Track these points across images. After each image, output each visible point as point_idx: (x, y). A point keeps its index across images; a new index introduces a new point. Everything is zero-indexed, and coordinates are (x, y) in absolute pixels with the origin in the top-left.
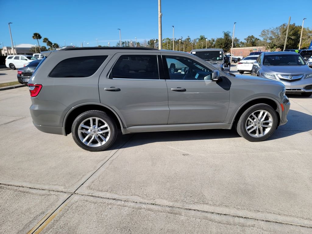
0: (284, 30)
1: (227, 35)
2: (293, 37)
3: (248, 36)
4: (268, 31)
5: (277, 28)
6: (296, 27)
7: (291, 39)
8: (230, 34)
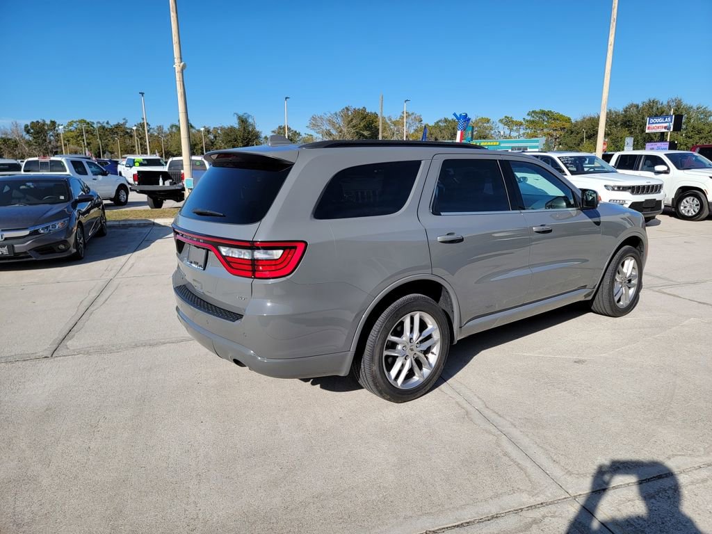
0: (350, 119)
1: (243, 121)
2: (366, 133)
3: (277, 127)
4: (321, 118)
5: (336, 114)
6: (368, 114)
7: (363, 135)
8: (250, 120)
